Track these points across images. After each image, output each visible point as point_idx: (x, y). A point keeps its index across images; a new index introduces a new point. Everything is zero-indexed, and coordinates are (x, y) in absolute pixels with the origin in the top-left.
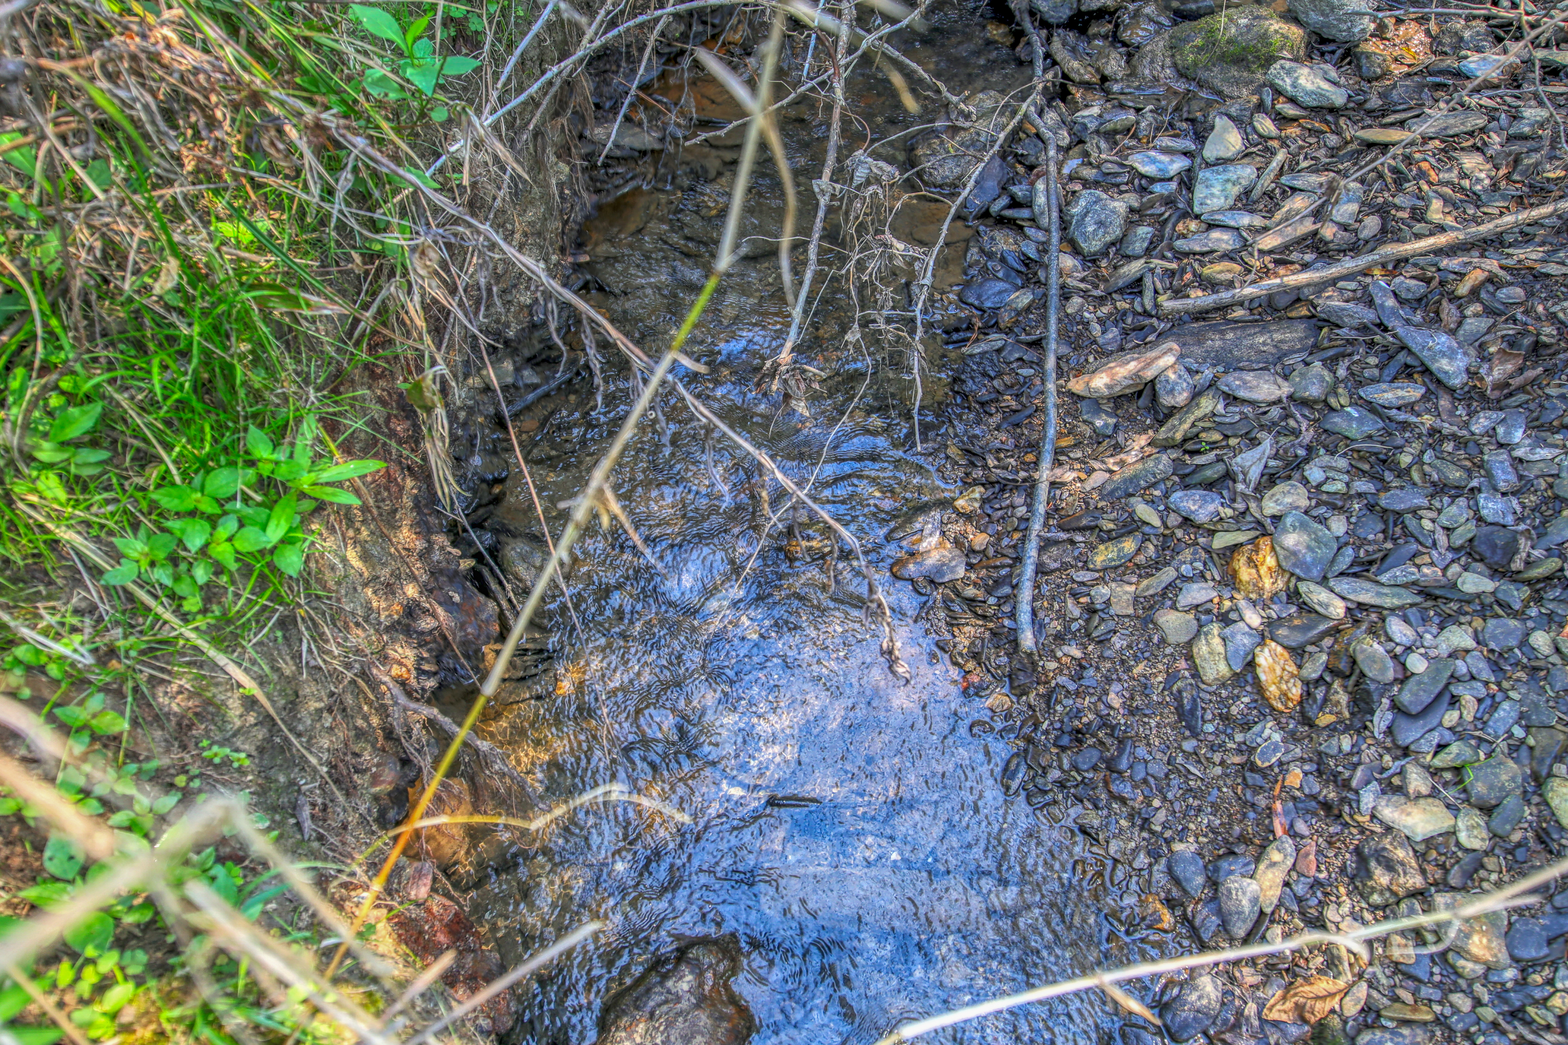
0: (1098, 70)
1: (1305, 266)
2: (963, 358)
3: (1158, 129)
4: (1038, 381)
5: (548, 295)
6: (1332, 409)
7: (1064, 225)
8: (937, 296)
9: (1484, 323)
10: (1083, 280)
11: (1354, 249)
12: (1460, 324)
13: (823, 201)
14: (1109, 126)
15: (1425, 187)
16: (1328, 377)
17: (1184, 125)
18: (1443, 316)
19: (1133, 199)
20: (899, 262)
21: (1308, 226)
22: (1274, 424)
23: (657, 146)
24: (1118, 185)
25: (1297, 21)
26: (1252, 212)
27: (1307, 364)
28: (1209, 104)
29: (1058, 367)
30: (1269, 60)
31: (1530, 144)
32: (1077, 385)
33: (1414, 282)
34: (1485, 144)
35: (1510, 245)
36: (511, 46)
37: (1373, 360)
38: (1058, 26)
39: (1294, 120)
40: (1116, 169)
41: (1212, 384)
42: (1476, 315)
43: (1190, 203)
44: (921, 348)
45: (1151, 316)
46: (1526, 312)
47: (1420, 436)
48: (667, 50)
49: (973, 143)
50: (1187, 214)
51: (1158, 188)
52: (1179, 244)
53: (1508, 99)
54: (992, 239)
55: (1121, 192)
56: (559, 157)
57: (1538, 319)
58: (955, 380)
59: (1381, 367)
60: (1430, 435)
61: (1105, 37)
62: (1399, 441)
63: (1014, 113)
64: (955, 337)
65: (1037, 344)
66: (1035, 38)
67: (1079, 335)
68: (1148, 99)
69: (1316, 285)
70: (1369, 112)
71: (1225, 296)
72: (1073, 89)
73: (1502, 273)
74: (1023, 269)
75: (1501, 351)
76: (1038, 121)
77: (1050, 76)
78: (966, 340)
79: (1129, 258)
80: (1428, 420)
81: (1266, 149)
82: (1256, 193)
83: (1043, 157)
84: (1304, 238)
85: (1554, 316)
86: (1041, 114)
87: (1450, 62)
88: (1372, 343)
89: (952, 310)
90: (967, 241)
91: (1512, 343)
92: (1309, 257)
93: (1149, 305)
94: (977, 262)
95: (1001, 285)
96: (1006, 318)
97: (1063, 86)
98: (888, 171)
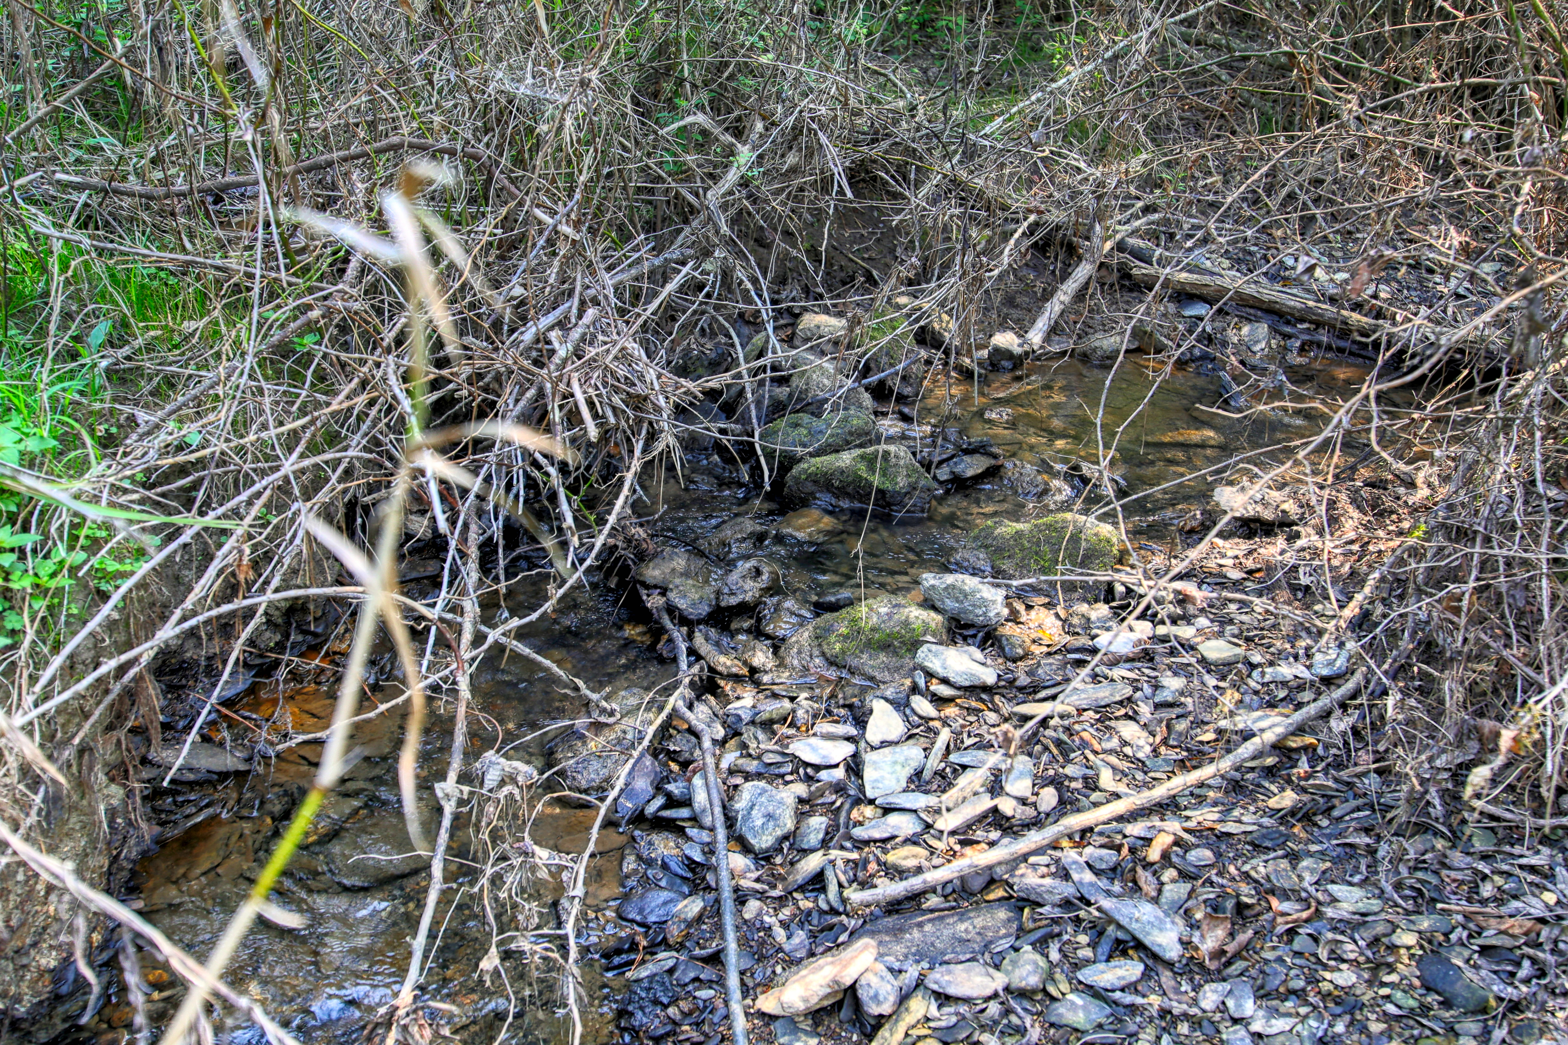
0: (745, 663)
1: (992, 844)
2: (629, 985)
3: (815, 716)
4: (719, 1003)
5: (77, 906)
6: (1053, 999)
7: (730, 821)
8: (591, 915)
9: (1184, 888)
10: (758, 880)
11: (1036, 823)
12: (1160, 891)
13: (449, 808)
14: (765, 716)
15: (1091, 756)
16: (1042, 962)
17: (842, 712)
18: (1142, 883)
19: (801, 789)
20: (543, 874)
21: (986, 803)
22: (996, 1022)
23: (242, 767)
24: (782, 776)
25: (934, 608)
26: (926, 792)
27: (1016, 950)
28: (864, 690)
29: (743, 983)
30: (915, 645)
31: (1178, 711)
32: (767, 1003)
33: (1104, 852)
34: (1135, 712)
35: (1186, 808)
36: (56, 648)
37: (1083, 939)
38: (699, 622)
39: (950, 700)
40: (778, 759)
41: (920, 984)
42: (1173, 881)
43: (861, 788)
44: (576, 971)
45: (839, 914)
46: (1220, 874)
47: (1151, 1019)
48: (258, 661)
49: (619, 741)
50: (861, 800)
51: (824, 775)
52: (858, 832)
53: (1147, 671)
54: (650, 843)
55: (787, 783)
56: (112, 780)
57: (1233, 879)
58: (622, 1013)
59: (1093, 945)
60: (1162, 1017)
61: (749, 631)
62: (1132, 1028)
63: (661, 709)
64: (617, 960)
65: (716, 959)
66: (676, 634)
67: (762, 943)
68: (800, 687)
69: (1007, 862)
70: (1021, 689)
71: (915, 883)
72: (722, 683)
73: (1186, 836)
74: (689, 875)
75: (1207, 916)
76: (688, 714)
77: (696, 669)
78: (630, 963)
79: (805, 852)
80: (1155, 1000)
81: (929, 730)
82: (927, 775)
83: (697, 752)
84: (983, 817)
85: (1246, 876)
86: (690, 707)
87: (1083, 641)
88: (1078, 921)
89: (610, 930)
90: (622, 848)
91: (1215, 907)
92: (994, 835)
93: (836, 903)
94: (635, 871)
95: (665, 895)
96: (674, 932)
97: (711, 680)
98: (526, 771)
